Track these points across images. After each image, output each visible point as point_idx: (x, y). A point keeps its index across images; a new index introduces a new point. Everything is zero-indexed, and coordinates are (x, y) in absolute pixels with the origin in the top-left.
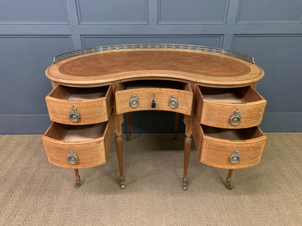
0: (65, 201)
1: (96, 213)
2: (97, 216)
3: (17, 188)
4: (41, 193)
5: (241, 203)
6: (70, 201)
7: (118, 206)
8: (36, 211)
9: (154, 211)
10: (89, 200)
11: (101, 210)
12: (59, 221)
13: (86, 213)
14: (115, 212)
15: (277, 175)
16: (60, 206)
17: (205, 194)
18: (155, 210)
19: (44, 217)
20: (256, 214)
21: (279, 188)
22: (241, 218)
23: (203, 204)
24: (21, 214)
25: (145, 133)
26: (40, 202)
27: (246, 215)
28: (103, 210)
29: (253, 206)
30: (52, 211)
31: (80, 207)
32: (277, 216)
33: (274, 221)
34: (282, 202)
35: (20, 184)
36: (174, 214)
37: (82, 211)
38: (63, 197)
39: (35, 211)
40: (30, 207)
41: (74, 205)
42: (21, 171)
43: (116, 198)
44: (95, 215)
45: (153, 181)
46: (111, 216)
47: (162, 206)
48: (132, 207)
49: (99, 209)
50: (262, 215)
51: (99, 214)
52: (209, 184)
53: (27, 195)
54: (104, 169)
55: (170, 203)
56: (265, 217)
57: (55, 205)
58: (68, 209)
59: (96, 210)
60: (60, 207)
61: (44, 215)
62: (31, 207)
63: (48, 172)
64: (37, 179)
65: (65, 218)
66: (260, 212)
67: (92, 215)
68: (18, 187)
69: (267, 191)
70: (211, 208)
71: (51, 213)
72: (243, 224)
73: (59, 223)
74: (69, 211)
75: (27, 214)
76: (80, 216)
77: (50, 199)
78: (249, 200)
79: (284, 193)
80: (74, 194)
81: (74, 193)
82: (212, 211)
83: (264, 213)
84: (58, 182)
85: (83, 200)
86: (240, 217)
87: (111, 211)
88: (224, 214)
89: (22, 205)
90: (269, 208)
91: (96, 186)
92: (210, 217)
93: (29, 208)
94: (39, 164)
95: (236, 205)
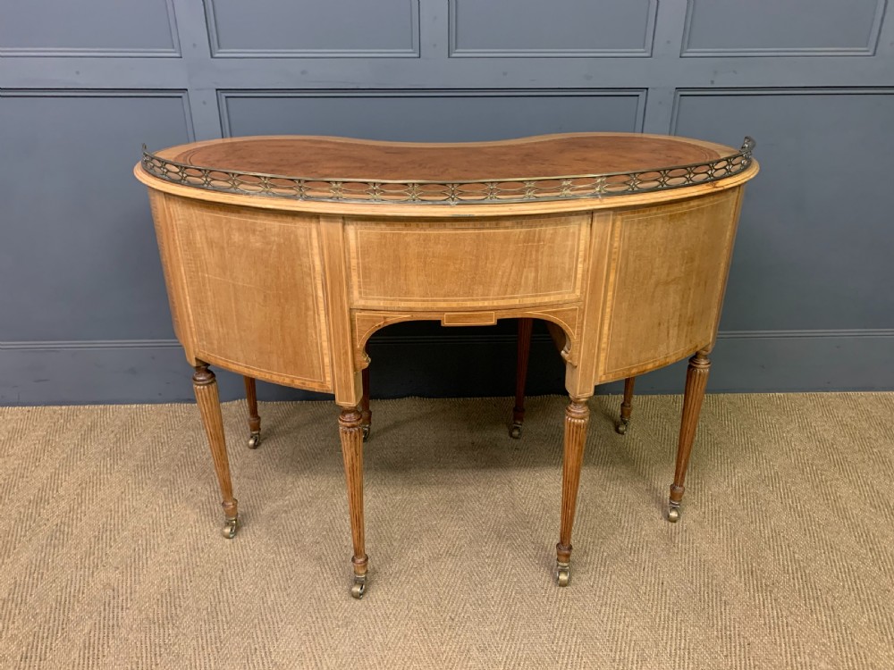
0: (159, 597)
1: (259, 632)
2: (260, 640)
3: (5, 561)
4: (82, 573)
5: (716, 592)
6: (176, 595)
7: (329, 610)
8: (63, 629)
9: (444, 621)
10: (235, 593)
11: (275, 620)
12: (135, 659)
13: (224, 633)
14: (320, 628)
15: (824, 510)
16: (140, 612)
17: (602, 569)
18: (445, 618)
19: (87, 646)
20: (765, 624)
21: (832, 548)
22: (717, 637)
23: (599, 597)
24: (13, 638)
25: (415, 396)
26: (78, 602)
27: (734, 627)
28: (282, 621)
29: (755, 601)
30: (115, 627)
31: (205, 612)
32: (832, 630)
33: (824, 645)
34: (844, 586)
35: (15, 548)
36: (507, 630)
37: (212, 626)
38: (153, 583)
39: (60, 628)
40: (45, 616)
41: (187, 608)
42: (22, 510)
43: (323, 585)
44: (255, 636)
45: (441, 533)
46: (304, 638)
47: (468, 605)
48: (374, 613)
49: (267, 619)
50: (783, 626)
51: (266, 635)
52: (616, 538)
53: (35, 581)
54: (287, 502)
55: (493, 598)
56: (793, 635)
57: (127, 608)
58: (165, 622)
59: (256, 621)
60: (143, 616)
61: (90, 639)
62: (48, 617)
63: (109, 513)
64: (72, 534)
65: (158, 649)
66: (778, 618)
67: (243, 639)
68: (9, 557)
69: (796, 556)
70: (625, 610)
71: (111, 635)
72: (726, 656)
73: (137, 663)
74: (170, 625)
75: (31, 638)
76: (204, 641)
77: (110, 592)
78: (742, 584)
79: (848, 561)
80: (189, 575)
81: (187, 572)
82: (627, 619)
83: (791, 620)
84: (140, 542)
85: (216, 594)
86: (715, 633)
87: (306, 624)
88: (664, 628)
89: (17, 612)
90: (805, 605)
91: (259, 550)
92: (623, 637)
93: (40, 619)
94: (82, 489)
95: (700, 600)
